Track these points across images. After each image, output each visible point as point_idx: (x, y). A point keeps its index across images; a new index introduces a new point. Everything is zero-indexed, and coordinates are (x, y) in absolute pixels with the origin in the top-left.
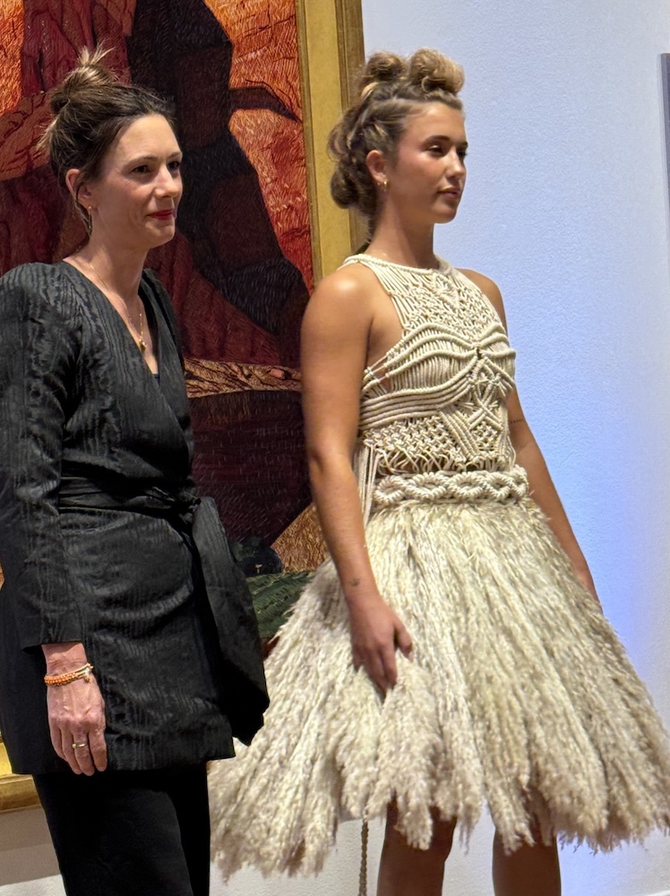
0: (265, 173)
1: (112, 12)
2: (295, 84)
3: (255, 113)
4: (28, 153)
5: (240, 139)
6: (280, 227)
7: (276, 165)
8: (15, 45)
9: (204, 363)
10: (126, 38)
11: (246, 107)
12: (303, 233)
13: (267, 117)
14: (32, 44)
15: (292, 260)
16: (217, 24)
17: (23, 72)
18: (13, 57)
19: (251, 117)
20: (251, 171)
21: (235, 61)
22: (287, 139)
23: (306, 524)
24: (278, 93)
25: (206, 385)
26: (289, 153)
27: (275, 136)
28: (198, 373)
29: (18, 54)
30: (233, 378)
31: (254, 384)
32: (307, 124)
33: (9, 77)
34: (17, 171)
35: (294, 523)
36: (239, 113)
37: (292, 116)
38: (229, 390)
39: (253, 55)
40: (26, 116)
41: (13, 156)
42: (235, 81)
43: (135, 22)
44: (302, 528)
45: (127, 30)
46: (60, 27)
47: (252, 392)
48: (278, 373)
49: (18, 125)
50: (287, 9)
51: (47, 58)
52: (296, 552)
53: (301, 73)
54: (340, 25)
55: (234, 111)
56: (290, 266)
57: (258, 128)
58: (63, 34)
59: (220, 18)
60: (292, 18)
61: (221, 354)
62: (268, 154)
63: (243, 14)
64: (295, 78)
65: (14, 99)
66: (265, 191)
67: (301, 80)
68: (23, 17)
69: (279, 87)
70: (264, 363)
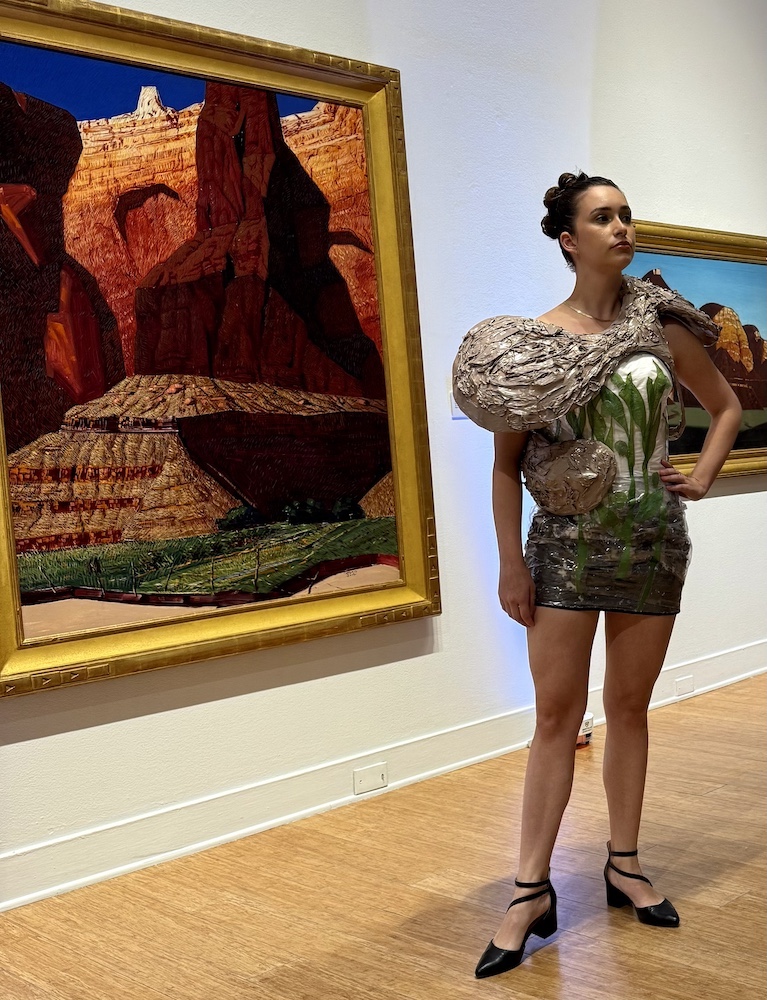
0: (352, 284)
1: (254, 182)
2: (369, 231)
3: (344, 247)
4: (201, 266)
5: (336, 263)
6: (361, 316)
7: (358, 278)
8: (192, 200)
9: (315, 395)
10: (263, 198)
11: (339, 243)
12: (376, 319)
13: (352, 250)
14: (204, 199)
15: (368, 335)
16: (320, 193)
17: (197, 217)
18: (192, 207)
19: (342, 249)
20: (342, 282)
21: (332, 215)
22: (365, 263)
23: (380, 489)
24: (359, 236)
25: (317, 408)
26: (367, 271)
27: (357, 261)
28: (311, 401)
29: (194, 205)
30: (335, 405)
31: (346, 408)
32: (377, 255)
33: (189, 219)
34: (195, 276)
35: (372, 490)
36: (335, 246)
37: (367, 249)
38: (331, 412)
39: (343, 212)
40: (200, 243)
41: (192, 267)
42: (332, 227)
43: (269, 189)
44: (377, 492)
45: (264, 194)
46: (222, 190)
47: (346, 413)
48: (362, 402)
49: (195, 249)
50: (363, 186)
51: (213, 208)
52: (374, 507)
53: (373, 225)
54: (396, 197)
55: (332, 245)
56: (368, 339)
57: (347, 257)
58: (223, 194)
59: (322, 189)
60: (367, 192)
61: (325, 390)
62: (354, 271)
63: (336, 187)
64: (369, 227)
65: (192, 233)
66: (352, 294)
67: (373, 229)
68: (198, 183)
69: (359, 232)
70: (353, 396)
